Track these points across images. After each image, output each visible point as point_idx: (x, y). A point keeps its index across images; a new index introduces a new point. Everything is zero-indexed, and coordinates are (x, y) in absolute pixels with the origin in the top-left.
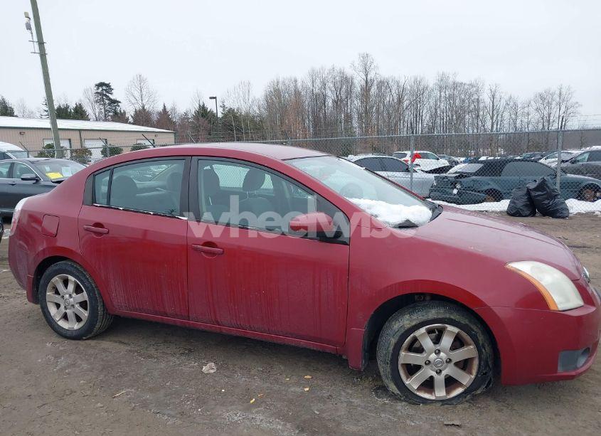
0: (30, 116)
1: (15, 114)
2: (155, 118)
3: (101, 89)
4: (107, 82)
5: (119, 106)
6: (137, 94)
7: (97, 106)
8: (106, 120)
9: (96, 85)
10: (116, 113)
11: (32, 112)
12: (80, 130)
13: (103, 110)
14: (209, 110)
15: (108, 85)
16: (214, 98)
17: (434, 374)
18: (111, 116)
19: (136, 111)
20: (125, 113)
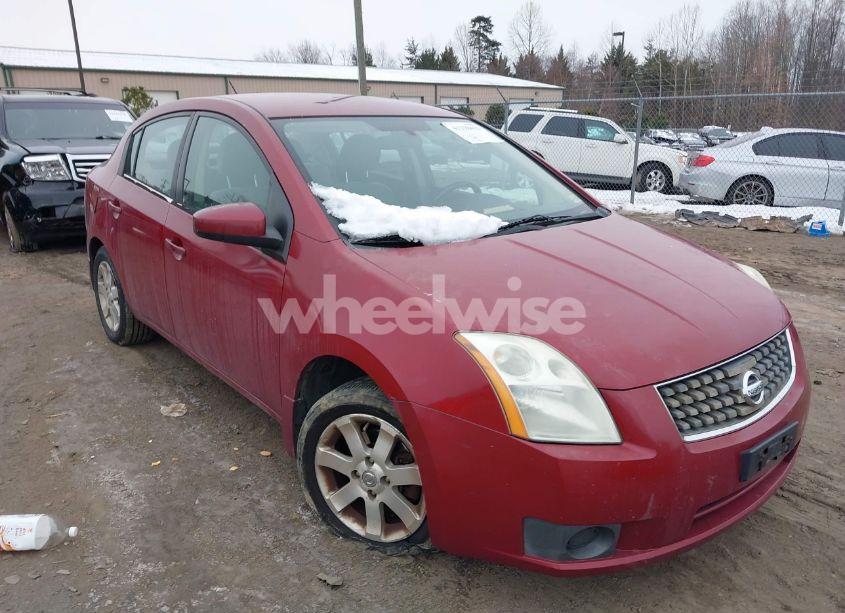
0: (391, 66)
1: (373, 63)
2: (545, 68)
3: (478, 25)
4: (486, 16)
5: (498, 50)
6: (524, 32)
7: (470, 50)
8: (479, 71)
9: (473, 21)
10: (494, 60)
11: (392, 61)
12: (436, 85)
13: (477, 57)
14: (626, 54)
15: (487, 20)
16: (621, 34)
17: (364, 495)
18: (488, 65)
19: (521, 58)
20: (506, 59)
